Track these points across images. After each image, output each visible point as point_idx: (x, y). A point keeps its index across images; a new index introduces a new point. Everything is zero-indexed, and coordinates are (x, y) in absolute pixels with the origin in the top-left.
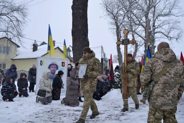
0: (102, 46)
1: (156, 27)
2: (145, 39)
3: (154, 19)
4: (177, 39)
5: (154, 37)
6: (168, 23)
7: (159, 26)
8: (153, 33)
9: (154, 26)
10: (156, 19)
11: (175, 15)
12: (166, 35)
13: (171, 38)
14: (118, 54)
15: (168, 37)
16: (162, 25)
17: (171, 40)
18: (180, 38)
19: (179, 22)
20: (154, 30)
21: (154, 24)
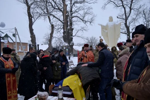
0: (15, 28)
1: (73, 12)
2: (63, 21)
3: (72, 5)
4: (90, 22)
5: (72, 21)
6: (83, 9)
7: (75, 11)
8: (71, 18)
9: (71, 11)
10: (73, 5)
11: (88, 2)
12: (82, 19)
13: (86, 22)
14: (31, 35)
15: (83, 21)
16: (78, 10)
17: (86, 23)
18: (93, 22)
19: (92, 8)
20: (71, 14)
21: (71, 9)
